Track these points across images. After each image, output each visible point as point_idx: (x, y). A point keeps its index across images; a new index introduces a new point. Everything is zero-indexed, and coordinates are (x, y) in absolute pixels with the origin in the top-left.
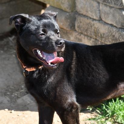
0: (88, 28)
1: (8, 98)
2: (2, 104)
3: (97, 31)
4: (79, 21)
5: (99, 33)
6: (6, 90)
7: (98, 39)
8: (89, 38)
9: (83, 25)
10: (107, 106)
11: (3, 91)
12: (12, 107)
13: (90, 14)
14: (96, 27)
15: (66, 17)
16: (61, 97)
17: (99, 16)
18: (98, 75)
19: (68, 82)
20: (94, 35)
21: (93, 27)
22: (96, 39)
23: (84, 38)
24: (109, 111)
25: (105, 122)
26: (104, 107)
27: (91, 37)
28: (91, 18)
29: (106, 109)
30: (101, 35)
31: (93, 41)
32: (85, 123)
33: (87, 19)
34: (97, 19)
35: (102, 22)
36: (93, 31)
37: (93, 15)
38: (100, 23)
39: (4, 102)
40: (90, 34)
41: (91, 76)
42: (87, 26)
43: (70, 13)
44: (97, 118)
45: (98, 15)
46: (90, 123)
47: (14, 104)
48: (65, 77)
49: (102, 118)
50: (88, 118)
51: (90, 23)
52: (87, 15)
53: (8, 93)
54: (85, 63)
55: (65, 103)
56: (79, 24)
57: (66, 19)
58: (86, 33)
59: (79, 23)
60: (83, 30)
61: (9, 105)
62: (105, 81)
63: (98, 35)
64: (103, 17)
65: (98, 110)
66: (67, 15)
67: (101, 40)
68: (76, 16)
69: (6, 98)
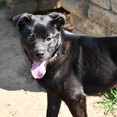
0: (99, 17)
1: (25, 79)
2: (19, 84)
3: (107, 20)
4: (91, 10)
5: (109, 22)
6: (24, 71)
7: (108, 27)
8: (100, 26)
9: (96, 13)
10: (115, 91)
11: (22, 71)
12: (28, 88)
13: (101, 4)
14: (107, 16)
15: (79, 6)
16: (69, 90)
17: (109, 7)
18: (105, 67)
19: (75, 76)
20: (104, 23)
21: (104, 16)
22: (106, 28)
23: (96, 26)
24: (116, 95)
25: (112, 106)
26: (112, 92)
27: (102, 26)
28: (102, 8)
29: (114, 94)
30: (111, 24)
31: (104, 29)
32: (94, 106)
33: (99, 8)
34: (108, 9)
35: (112, 12)
36: (104, 20)
37: (105, 4)
38: (110, 12)
39: (20, 83)
40: (101, 22)
41: (99, 68)
42: (99, 15)
43: (84, 2)
44: (105, 102)
45: (109, 5)
46: (99, 106)
47: (30, 85)
48: (71, 72)
49: (109, 102)
50: (97, 101)
51: (101, 12)
52: (99, 4)
53: (26, 74)
54: (92, 56)
55: (73, 95)
56: (91, 13)
57: (80, 7)
58: (97, 22)
59: (91, 11)
60: (95, 18)
61: (25, 86)
62: (112, 72)
63: (109, 24)
64: (113, 8)
65: (106, 94)
66: (81, 4)
67: (111, 29)
68: (89, 5)
69: (23, 78)
